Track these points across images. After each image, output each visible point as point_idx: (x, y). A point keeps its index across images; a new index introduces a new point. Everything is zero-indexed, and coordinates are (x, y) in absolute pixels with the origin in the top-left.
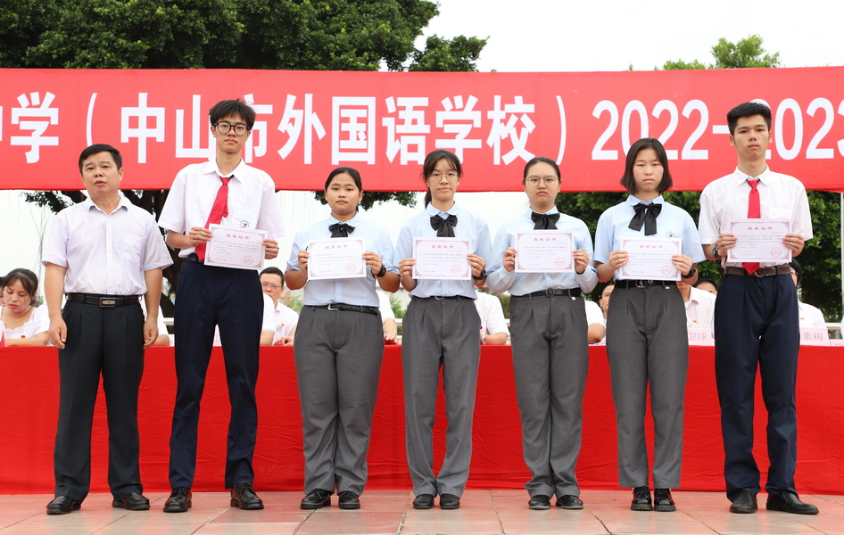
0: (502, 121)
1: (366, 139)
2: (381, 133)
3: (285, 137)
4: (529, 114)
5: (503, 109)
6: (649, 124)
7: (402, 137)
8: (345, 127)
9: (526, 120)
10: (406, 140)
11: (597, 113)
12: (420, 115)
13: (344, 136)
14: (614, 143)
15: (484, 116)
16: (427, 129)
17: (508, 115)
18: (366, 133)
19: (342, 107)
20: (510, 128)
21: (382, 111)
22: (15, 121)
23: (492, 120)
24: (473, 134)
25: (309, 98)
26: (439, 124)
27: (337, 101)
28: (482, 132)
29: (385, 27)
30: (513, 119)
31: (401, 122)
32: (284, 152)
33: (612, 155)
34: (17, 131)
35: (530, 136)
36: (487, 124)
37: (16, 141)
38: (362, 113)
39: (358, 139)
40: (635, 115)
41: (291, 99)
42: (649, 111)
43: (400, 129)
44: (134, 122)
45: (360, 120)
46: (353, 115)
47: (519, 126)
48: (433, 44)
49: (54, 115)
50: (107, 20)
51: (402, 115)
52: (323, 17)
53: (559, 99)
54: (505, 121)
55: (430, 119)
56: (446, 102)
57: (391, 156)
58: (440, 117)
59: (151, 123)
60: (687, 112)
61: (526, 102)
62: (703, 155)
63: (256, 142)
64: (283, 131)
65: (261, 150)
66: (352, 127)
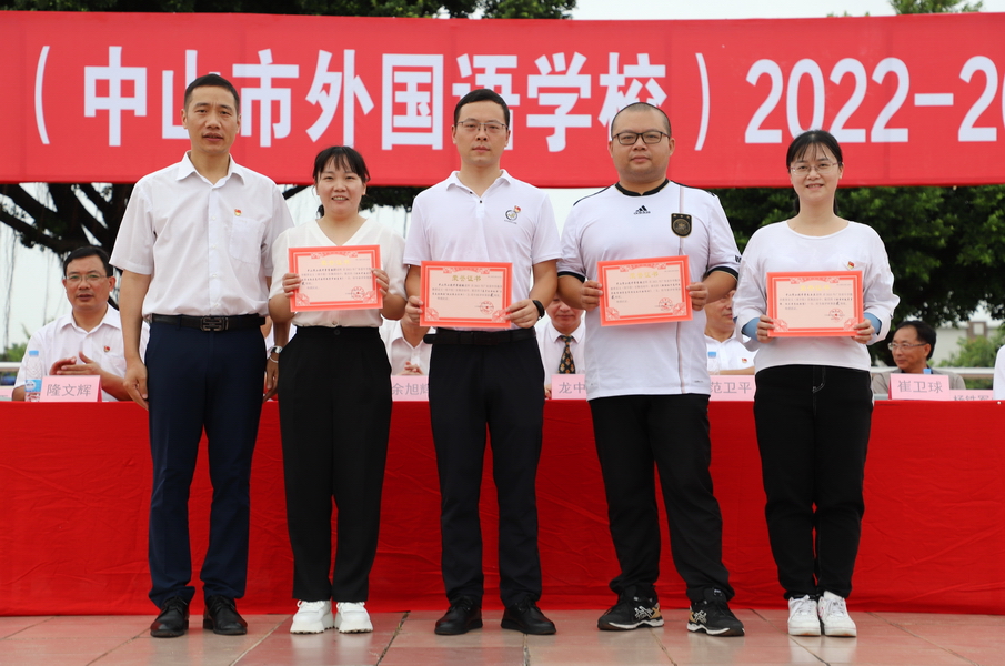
0: (620, 89)
1: (431, 114)
3: (317, 110)
4: (657, 80)
5: (621, 71)
6: (826, 93)
8: (401, 97)
9: (653, 87)
11: (752, 77)
12: (506, 81)
13: (400, 109)
14: (777, 120)
15: (595, 82)
17: (629, 81)
18: (430, 105)
19: (396, 69)
21: (452, 75)
23: (605, 88)
24: (580, 108)
25: (349, 56)
26: (532, 93)
27: (389, 60)
28: (591, 105)
30: (636, 87)
32: (316, 132)
33: (774, 136)
36: (599, 93)
38: (424, 78)
39: (419, 114)
40: (806, 81)
41: (324, 58)
42: (826, 73)
44: (102, 88)
45: (422, 87)
46: (412, 79)
47: (644, 94)
51: (480, 80)
53: (700, 57)
54: (624, 89)
55: (519, 86)
56: (542, 63)
58: (534, 83)
59: (128, 89)
60: (878, 77)
61: (653, 62)
62: (900, 135)
63: (275, 118)
64: (314, 103)
65: (283, 129)
66: (410, 97)
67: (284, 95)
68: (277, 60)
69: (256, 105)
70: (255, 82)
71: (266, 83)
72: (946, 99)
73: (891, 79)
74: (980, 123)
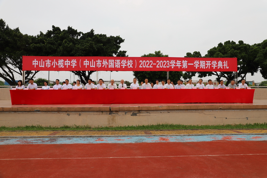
2: (115, 64)
3: (103, 64)
5: (129, 61)
6: (146, 63)
8: (110, 63)
9: (132, 63)
11: (140, 62)
12: (119, 62)
14: (142, 66)
18: (113, 64)
21: (115, 61)
22: (71, 63)
24: (125, 64)
25: (106, 60)
26: (121, 63)
27: (109, 60)
29: (114, 50)
31: (117, 63)
32: (103, 66)
34: (71, 64)
35: (132, 65)
36: (127, 63)
37: (71, 65)
40: (144, 62)
41: (104, 60)
43: (117, 64)
44: (85, 63)
46: (111, 62)
47: (131, 63)
48: (120, 51)
49: (76, 62)
50: (80, 49)
52: (107, 48)
53: (136, 60)
54: (129, 63)
56: (122, 61)
57: (116, 67)
59: (87, 63)
61: (132, 61)
62: (152, 67)
65: (100, 66)
66: (111, 63)
67: (100, 63)
68: (100, 60)
69: (98, 64)
70: (98, 62)
74: (158, 66)
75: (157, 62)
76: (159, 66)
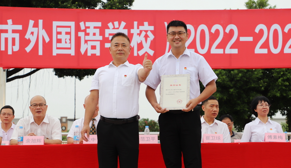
0: (138, 34)
1: (70, 43)
2: (78, 40)
3: (29, 41)
4: (151, 31)
5: (138, 28)
6: (210, 36)
7: (88, 42)
8: (59, 37)
9: (149, 34)
10: (90, 44)
12: (97, 31)
13: (59, 41)
14: (193, 45)
15: (129, 32)
16: (101, 38)
17: (141, 31)
18: (70, 40)
19: (58, 27)
20: (142, 38)
21: (78, 29)
23: (133, 34)
25: (41, 22)
26: (107, 35)
27: (55, 24)
30: (143, 34)
31: (88, 34)
32: (28, 49)
35: (152, 41)
36: (131, 35)
38: (68, 30)
39: (66, 43)
40: (203, 32)
41: (31, 22)
42: (210, 29)
43: (87, 38)
45: (67, 33)
46: (63, 30)
47: (146, 37)
51: (88, 31)
54: (139, 34)
55: (102, 33)
56: (110, 25)
57: (83, 51)
58: (107, 32)
60: (227, 31)
61: (149, 25)
62: (235, 51)
63: (14, 44)
64: (28, 39)
65: (16, 48)
66: (63, 37)
67: (17, 36)
68: (14, 23)
69: (6, 39)
70: (6, 31)
71: (10, 31)
72: (250, 39)
73: (232, 31)
74: (262, 47)
75: (257, 30)
76: (266, 45)
